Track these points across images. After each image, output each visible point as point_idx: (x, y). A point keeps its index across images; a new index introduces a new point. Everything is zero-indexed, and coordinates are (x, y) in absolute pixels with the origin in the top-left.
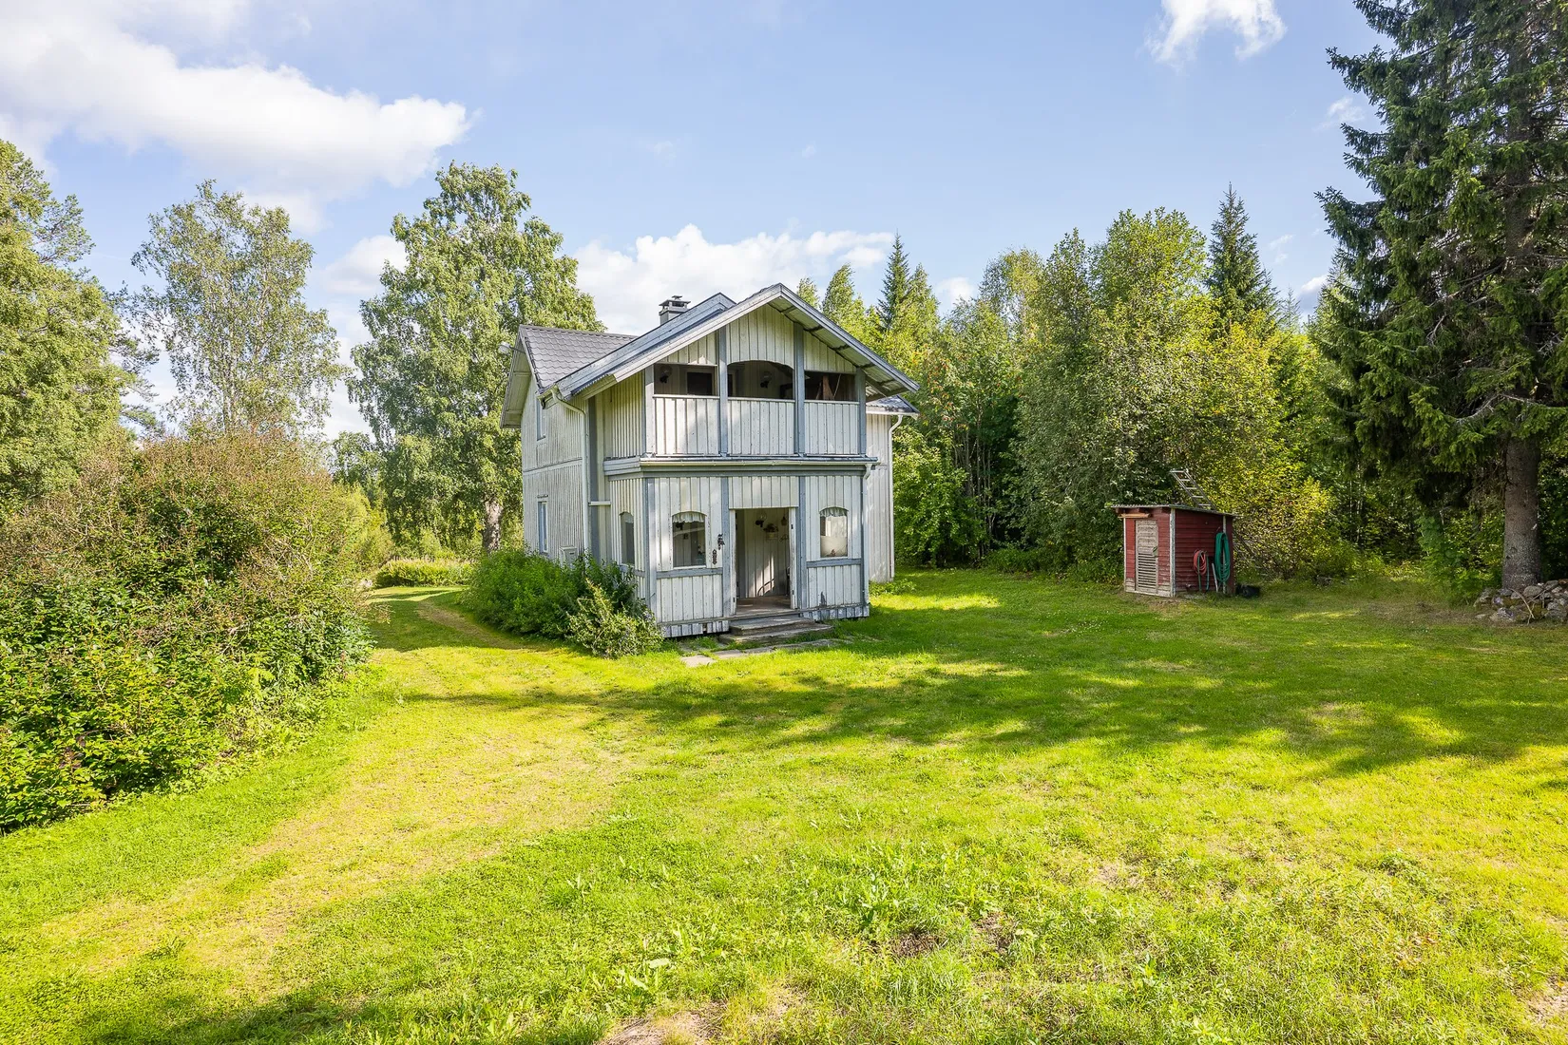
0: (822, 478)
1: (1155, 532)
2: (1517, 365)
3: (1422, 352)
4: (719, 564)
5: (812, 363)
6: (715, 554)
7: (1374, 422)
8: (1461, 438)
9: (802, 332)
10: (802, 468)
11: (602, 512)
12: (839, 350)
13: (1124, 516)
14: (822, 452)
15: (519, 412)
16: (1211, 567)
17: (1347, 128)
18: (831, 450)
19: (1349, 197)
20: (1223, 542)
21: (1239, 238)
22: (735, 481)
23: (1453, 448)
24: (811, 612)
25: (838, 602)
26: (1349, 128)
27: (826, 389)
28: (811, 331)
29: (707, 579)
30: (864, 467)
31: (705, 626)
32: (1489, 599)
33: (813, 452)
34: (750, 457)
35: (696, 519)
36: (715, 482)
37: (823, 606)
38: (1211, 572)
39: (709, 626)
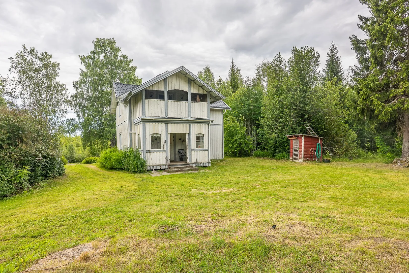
0: (196, 125)
1: (298, 143)
2: (404, 87)
3: (377, 84)
4: (165, 149)
5: (194, 90)
6: (163, 146)
7: (362, 107)
8: (385, 110)
9: (190, 81)
10: (190, 122)
11: (133, 135)
12: (202, 87)
13: (290, 138)
14: (196, 117)
15: (115, 109)
16: (315, 153)
17: (359, 16)
18: (199, 117)
19: (359, 38)
20: (319, 146)
21: (335, 57)
22: (170, 125)
23: (383, 113)
24: (193, 164)
25: (201, 162)
26: (360, 16)
27: (198, 99)
28: (193, 81)
29: (161, 153)
30: (209, 121)
31: (161, 166)
32: (396, 161)
33: (194, 117)
34: (174, 118)
35: (158, 136)
36: (164, 125)
37: (197, 162)
38: (315, 155)
39: (162, 167)
